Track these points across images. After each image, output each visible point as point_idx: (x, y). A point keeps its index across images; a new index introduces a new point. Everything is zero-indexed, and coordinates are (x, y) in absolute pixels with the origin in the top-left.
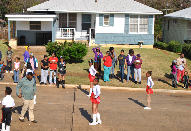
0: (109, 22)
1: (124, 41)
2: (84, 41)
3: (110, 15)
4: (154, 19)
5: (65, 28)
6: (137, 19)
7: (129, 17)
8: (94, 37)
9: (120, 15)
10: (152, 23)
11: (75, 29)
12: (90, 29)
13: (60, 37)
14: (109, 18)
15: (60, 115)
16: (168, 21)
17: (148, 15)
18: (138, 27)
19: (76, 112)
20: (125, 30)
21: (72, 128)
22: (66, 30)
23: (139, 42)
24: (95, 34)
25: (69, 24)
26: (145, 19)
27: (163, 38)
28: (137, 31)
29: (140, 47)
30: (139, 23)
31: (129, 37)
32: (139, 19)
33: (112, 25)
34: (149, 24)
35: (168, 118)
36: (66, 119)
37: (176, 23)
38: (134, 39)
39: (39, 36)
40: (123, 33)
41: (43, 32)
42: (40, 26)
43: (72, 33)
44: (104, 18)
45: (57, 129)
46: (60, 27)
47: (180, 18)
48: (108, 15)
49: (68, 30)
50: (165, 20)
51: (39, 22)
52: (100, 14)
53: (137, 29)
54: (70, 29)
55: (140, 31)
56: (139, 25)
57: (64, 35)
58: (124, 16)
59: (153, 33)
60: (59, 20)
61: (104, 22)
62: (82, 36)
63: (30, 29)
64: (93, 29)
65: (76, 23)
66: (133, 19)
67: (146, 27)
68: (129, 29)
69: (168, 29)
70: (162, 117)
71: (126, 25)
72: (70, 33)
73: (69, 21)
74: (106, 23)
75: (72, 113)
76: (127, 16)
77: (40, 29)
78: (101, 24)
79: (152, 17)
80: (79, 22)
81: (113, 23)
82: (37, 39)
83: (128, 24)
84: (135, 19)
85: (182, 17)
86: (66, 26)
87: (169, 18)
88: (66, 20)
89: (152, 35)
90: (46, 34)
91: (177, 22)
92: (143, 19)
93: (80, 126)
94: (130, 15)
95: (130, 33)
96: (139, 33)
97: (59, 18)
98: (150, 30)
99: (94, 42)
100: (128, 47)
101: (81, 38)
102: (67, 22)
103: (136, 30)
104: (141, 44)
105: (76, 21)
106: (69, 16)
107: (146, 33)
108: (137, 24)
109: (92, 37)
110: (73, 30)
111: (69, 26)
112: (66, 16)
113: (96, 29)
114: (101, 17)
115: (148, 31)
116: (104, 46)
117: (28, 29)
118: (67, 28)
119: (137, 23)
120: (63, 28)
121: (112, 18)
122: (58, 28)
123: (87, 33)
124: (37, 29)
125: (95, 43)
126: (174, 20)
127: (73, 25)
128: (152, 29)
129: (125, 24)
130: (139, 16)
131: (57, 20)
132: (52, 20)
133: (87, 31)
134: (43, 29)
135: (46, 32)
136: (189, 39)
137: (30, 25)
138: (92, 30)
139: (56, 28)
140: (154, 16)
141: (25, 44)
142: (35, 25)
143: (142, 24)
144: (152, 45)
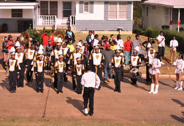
0: (89, 9)
1: (104, 27)
2: (65, 28)
3: (90, 2)
5: (46, 16)
6: (116, 6)
7: (108, 4)
8: (74, 24)
9: (99, 2)
10: (131, 10)
11: (56, 16)
12: (71, 16)
13: (42, 25)
14: (89, 5)
15: (34, 101)
16: (148, 7)
17: (127, 2)
18: (117, 14)
19: (51, 97)
20: (104, 17)
21: (44, 113)
22: (47, 18)
24: (76, 21)
25: (50, 12)
26: (124, 6)
27: (143, 24)
28: (117, 18)
29: (119, 33)
30: (118, 10)
31: (108, 24)
32: (118, 5)
33: (92, 12)
34: (128, 11)
35: (140, 102)
36: (40, 104)
37: (154, 9)
38: (114, 25)
39: (21, 24)
40: (103, 19)
41: (25, 20)
42: (22, 14)
43: (53, 21)
44: (84, 5)
45: (30, 114)
46: (41, 15)
47: (157, 5)
48: (88, 3)
49: (50, 17)
50: (144, 6)
51: (21, 10)
52: (80, 2)
53: (117, 15)
54: (51, 16)
55: (119, 18)
56: (118, 12)
57: (45, 22)
58: (104, 3)
59: (132, 19)
60: (41, 8)
61: (84, 9)
62: (63, 23)
63: (12, 17)
64: (74, 16)
65: (57, 11)
66: (112, 6)
67: (125, 13)
68: (108, 16)
69: (147, 15)
70: (134, 100)
71: (106, 11)
72: (51, 20)
73: (50, 8)
74: (86, 10)
75: (46, 98)
76: (106, 3)
77: (22, 17)
78: (81, 12)
80: (60, 9)
81: (93, 10)
82: (19, 26)
83: (107, 11)
84: (115, 6)
85: (160, 3)
86: (48, 13)
87: (148, 5)
88: (48, 8)
89: (131, 21)
90: (27, 21)
91: (156, 8)
92: (122, 6)
93: (53, 110)
94: (110, 2)
95: (109, 19)
96: (118, 19)
97: (41, 6)
98: (129, 17)
99: (74, 29)
100: (108, 33)
101: (62, 25)
102: (48, 10)
103: (115, 16)
104: (121, 30)
105: (57, 8)
106: (50, 4)
107: (125, 19)
108: (117, 11)
109: (72, 24)
110: (54, 17)
111: (50, 14)
112: (48, 4)
113: (76, 16)
114: (81, 5)
115: (127, 17)
116: (84, 33)
117: (10, 17)
118: (48, 16)
120: (44, 16)
121: (91, 5)
122: (40, 16)
123: (68, 20)
124: (19, 17)
125: (76, 29)
126: (152, 6)
127: (54, 13)
128: (131, 16)
129: (104, 11)
130: (118, 3)
131: (38, 8)
132: (33, 8)
133: (67, 18)
134: (25, 17)
135: (28, 20)
136: (167, 25)
137: (12, 13)
138: (72, 17)
139: (38, 16)
140: (132, 3)
141: (7, 32)
142: (17, 13)
143: (121, 11)
144: (130, 31)
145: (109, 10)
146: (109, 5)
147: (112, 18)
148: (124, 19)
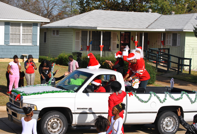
1: (4, 54)
4: (39, 28)
7: (9, 25)
10: (37, 33)
16: (45, 33)
17: (32, 23)
18: (20, 37)
20: (5, 41)
23: (22, 56)
26: (29, 28)
28: (20, 42)
30: (21, 33)
31: (10, 50)
32: (21, 27)
34: (34, 34)
37: (57, 34)
38: (16, 51)
40: (3, 44)
53: (20, 39)
55: (22, 43)
56: (21, 35)
58: (4, 24)
59: (38, 44)
66: (14, 28)
67: (30, 37)
68: (9, 39)
71: (6, 34)
76: (7, 23)
79: (37, 26)
83: (8, 33)
84: (17, 28)
89: (37, 46)
92: (26, 28)
94: (11, 23)
95: (11, 44)
98: (34, 41)
100: (9, 61)
103: (18, 40)
104: (25, 58)
107: (30, 44)
108: (20, 34)
119: (20, 32)
128: (37, 40)
129: (5, 34)
130: (21, 25)
140: (39, 25)
143: (25, 34)
144: (36, 59)
145: (10, 32)
146: (11, 26)
147: (14, 43)
148: (28, 44)
